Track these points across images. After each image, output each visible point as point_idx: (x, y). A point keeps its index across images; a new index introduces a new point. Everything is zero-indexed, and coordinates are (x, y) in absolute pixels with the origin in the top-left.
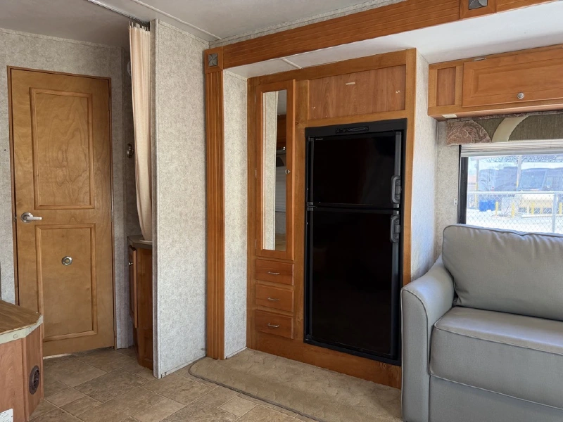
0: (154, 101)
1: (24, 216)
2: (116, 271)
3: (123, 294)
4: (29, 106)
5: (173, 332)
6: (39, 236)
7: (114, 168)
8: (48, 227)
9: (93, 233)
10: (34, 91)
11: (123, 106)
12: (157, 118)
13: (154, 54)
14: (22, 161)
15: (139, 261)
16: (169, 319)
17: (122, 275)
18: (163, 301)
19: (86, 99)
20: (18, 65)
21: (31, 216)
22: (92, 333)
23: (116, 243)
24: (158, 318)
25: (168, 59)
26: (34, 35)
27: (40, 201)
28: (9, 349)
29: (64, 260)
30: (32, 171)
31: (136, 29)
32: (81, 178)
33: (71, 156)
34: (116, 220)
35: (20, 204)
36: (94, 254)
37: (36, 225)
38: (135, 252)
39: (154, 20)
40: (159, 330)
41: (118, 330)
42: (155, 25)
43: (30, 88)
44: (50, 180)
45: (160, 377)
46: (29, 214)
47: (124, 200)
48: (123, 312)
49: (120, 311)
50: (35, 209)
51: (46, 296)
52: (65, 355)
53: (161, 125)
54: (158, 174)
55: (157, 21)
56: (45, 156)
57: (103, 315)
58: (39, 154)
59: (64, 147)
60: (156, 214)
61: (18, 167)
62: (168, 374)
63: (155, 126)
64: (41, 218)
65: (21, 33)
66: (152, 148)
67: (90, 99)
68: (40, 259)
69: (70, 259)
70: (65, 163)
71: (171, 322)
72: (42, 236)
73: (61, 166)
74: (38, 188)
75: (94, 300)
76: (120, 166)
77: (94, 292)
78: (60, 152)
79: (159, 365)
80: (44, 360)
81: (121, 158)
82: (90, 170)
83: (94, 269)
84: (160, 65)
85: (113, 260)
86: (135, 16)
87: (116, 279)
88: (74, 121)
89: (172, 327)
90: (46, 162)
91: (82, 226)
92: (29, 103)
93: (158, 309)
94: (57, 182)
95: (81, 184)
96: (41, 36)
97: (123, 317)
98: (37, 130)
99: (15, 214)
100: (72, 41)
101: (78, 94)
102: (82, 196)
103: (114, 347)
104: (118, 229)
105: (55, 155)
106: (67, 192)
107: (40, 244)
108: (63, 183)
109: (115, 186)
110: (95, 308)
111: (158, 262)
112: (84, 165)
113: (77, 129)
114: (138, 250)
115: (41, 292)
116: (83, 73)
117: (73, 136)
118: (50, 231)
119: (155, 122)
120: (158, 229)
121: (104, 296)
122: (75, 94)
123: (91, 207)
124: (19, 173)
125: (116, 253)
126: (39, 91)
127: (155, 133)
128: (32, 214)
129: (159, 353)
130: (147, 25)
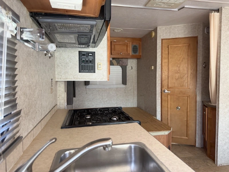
0: (220, 43)
1: (164, 91)
2: (197, 115)
3: (200, 125)
4: (168, 52)
5: (225, 147)
6: (169, 98)
7: (198, 73)
8: (172, 95)
9: (188, 98)
10: (169, 46)
11: (202, 47)
12: (221, 50)
13: (220, 22)
14: (165, 72)
15: (209, 112)
16: (224, 141)
17: (200, 117)
18: (221, 132)
19: (187, 46)
20: (165, 38)
21: (166, 91)
22: (186, 138)
23: (197, 103)
24: (219, 139)
25: (227, 23)
26: (170, 26)
27: (170, 86)
28: (163, 137)
29: (177, 108)
30: (167, 75)
31: (213, 13)
32: (185, 77)
33: (181, 69)
34: (198, 94)
35: (163, 86)
36: (188, 107)
37: (168, 94)
38: (207, 108)
39: (222, 7)
40: (219, 145)
41: (197, 139)
42: (222, 10)
43: (168, 46)
44: (173, 78)
45: (218, 165)
46: (166, 90)
47: (201, 86)
48: (199, 132)
49: (198, 131)
50: (168, 88)
51: (171, 120)
52: (176, 144)
53: (223, 53)
54: (221, 75)
55: (223, 7)
56: (172, 69)
57: (191, 132)
58: (170, 69)
59: (179, 66)
60: (219, 93)
61: (163, 74)
62: (222, 165)
63: (220, 54)
64: (170, 92)
65: (166, 26)
66: (218, 64)
67: (189, 46)
68: (169, 107)
69: (179, 108)
70: (179, 72)
71: (224, 142)
72: (170, 98)
73: (178, 73)
74: (169, 81)
75: (188, 125)
76: (201, 72)
77: (188, 122)
78: (177, 67)
79: (218, 160)
80: (172, 144)
81: (201, 68)
82: (188, 74)
83: (188, 113)
84: (223, 27)
85: (196, 110)
86: (212, 8)
87: (197, 118)
88: (183, 55)
89: (225, 144)
90: (172, 72)
91: (185, 95)
92: (168, 51)
93: (219, 135)
94: (176, 79)
95: (184, 79)
96: (172, 26)
97: (199, 134)
98: (170, 60)
99: (162, 90)
100: (183, 25)
101: (185, 45)
102: (185, 84)
103: (195, 146)
104: (199, 98)
105: (175, 69)
106: (179, 82)
107: (169, 101)
108: (178, 79)
109: (198, 80)
110: (188, 128)
111: (220, 114)
112: (186, 72)
113: (184, 58)
114: (209, 108)
115: (169, 119)
116: (187, 36)
117: (182, 61)
118: (173, 96)
119: (220, 52)
120: (220, 99)
121: (191, 124)
122: (184, 45)
123: (188, 88)
124: (163, 76)
125: (197, 107)
126: (171, 46)
127: (220, 57)
128: (167, 90)
129: (218, 155)
130: (218, 11)
